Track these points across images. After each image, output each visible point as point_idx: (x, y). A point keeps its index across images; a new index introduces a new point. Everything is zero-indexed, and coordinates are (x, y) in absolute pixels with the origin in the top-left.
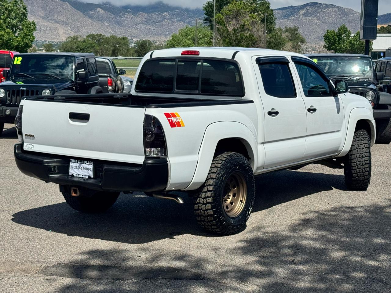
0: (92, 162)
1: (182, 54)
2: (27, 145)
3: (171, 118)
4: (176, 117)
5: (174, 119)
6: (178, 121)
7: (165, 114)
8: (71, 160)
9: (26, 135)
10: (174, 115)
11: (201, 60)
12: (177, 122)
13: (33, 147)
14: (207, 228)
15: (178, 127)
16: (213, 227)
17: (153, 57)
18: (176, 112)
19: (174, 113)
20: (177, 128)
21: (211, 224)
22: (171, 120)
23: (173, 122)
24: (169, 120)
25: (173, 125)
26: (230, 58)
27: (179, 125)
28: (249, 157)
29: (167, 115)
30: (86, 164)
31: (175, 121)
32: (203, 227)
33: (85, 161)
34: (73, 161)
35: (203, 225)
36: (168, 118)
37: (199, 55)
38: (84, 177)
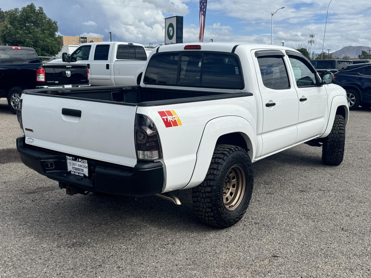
0: (86, 161)
1: (185, 49)
2: (28, 139)
3: (166, 117)
4: (172, 115)
5: (170, 118)
6: (174, 119)
7: (159, 112)
8: (67, 156)
9: (26, 129)
10: (169, 113)
11: (203, 54)
12: (173, 121)
13: (32, 141)
14: (203, 219)
15: (174, 126)
16: (210, 218)
17: (159, 52)
18: (171, 110)
19: (170, 110)
20: (173, 128)
21: (208, 215)
22: (167, 119)
23: (169, 121)
24: (163, 119)
25: (168, 124)
26: (230, 51)
27: (175, 124)
28: (248, 148)
29: (162, 114)
30: (80, 161)
31: (170, 120)
32: (200, 217)
33: (79, 159)
34: (68, 158)
35: (200, 215)
36: (163, 117)
37: (200, 49)
38: (79, 174)
